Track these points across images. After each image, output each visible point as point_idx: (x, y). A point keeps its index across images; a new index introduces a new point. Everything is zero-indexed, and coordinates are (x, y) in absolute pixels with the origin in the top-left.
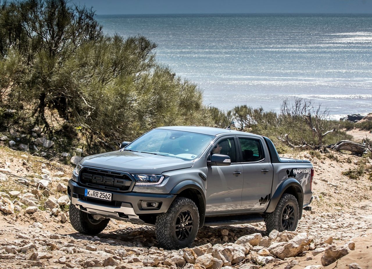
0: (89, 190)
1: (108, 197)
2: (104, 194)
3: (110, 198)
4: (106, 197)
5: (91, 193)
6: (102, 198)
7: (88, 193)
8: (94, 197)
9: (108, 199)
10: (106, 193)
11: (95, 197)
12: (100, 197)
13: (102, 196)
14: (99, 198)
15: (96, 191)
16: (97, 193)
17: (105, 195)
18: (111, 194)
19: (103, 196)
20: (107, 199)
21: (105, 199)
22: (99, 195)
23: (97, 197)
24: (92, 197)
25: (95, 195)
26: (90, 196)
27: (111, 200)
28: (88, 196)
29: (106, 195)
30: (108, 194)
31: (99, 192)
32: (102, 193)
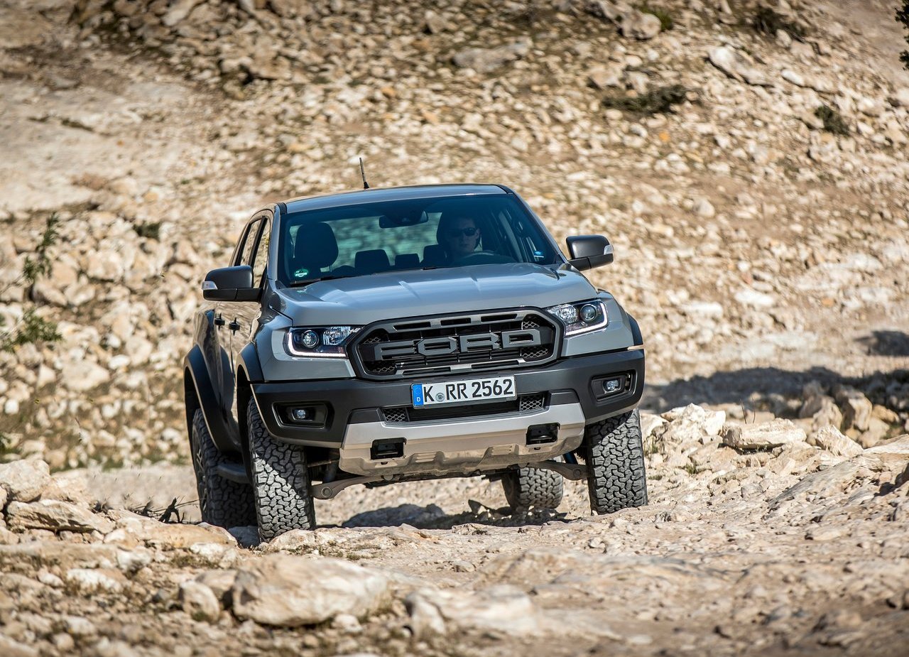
0: (427, 386)
1: (504, 387)
2: (486, 385)
3: (513, 389)
4: (497, 390)
5: (436, 392)
6: (483, 397)
7: (427, 394)
8: (452, 400)
9: (506, 392)
10: (493, 380)
11: (458, 400)
12: (474, 395)
13: (481, 392)
14: (470, 398)
15: (455, 383)
16: (462, 387)
17: (491, 385)
18: (512, 378)
19: (487, 391)
20: (502, 395)
21: (493, 396)
22: (470, 391)
23: (463, 399)
24: (446, 401)
25: (455, 393)
26: (436, 402)
27: (514, 395)
28: (429, 402)
29: (495, 386)
30: (501, 380)
31: (469, 383)
32: (480, 381)
